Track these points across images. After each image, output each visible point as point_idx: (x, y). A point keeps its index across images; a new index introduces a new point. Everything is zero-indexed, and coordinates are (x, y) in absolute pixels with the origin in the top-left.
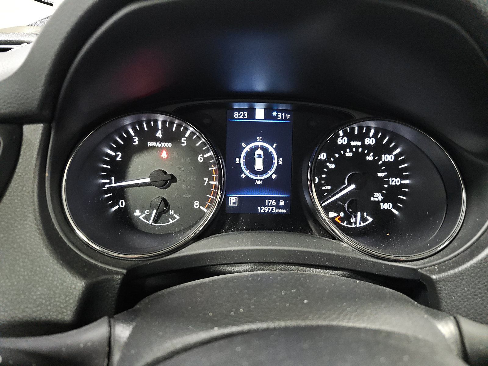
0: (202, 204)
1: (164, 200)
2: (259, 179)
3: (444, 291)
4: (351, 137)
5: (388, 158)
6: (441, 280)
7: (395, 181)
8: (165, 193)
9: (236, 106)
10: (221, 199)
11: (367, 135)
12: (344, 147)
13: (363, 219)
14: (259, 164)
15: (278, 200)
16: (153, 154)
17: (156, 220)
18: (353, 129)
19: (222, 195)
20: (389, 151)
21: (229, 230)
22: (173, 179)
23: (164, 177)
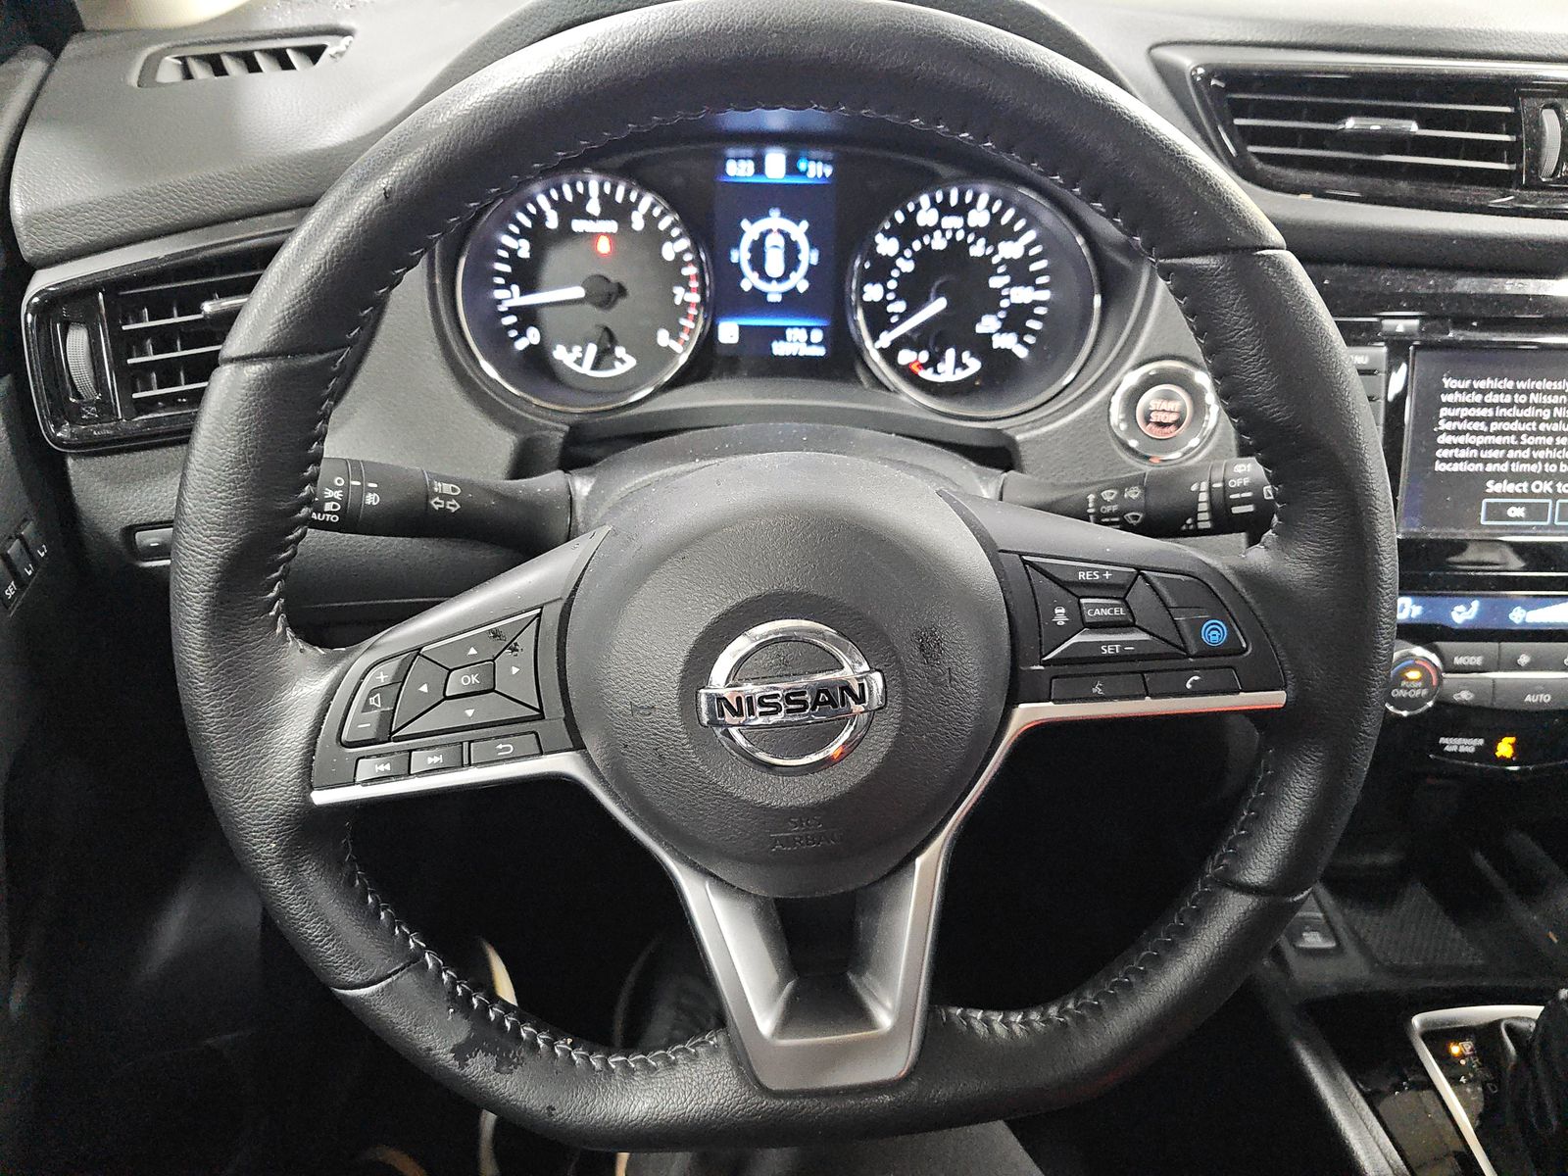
0: (674, 336)
1: (607, 329)
2: (774, 293)
3: (1028, 456)
4: (944, 209)
5: (1011, 250)
6: (1026, 441)
7: (1022, 295)
8: (607, 317)
9: (731, 152)
10: (704, 326)
11: (973, 205)
12: (929, 231)
13: (959, 364)
14: (775, 263)
15: (809, 329)
16: (583, 245)
17: (596, 366)
18: (947, 196)
19: (705, 320)
20: (1015, 237)
21: (720, 376)
22: (621, 291)
23: (605, 288)
